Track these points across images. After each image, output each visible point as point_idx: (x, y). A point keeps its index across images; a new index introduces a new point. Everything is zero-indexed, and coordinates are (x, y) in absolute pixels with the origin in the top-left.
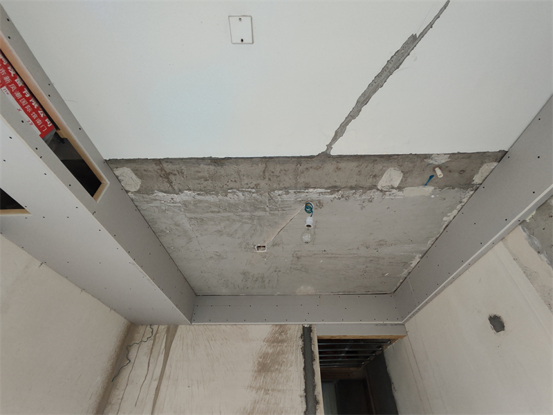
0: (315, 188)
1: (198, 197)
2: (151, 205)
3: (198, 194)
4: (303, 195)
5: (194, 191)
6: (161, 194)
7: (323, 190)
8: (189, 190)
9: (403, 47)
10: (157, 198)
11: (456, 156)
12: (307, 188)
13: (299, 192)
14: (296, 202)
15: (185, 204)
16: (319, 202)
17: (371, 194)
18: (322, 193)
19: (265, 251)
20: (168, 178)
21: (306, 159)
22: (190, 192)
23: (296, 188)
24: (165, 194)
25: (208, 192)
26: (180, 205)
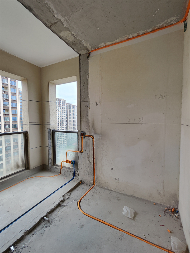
1: (55, 11)
2: (74, 27)
3: (53, 12)
5: (52, 14)
6: (65, 25)
8: (54, 16)
15: (64, 16)
20: (54, 24)
22: (55, 15)
24: (64, 24)
25: (49, 9)
26: (66, 18)
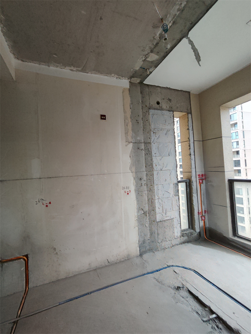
12: (174, 23)
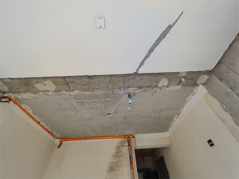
0: (132, 87)
1: (81, 93)
2: (60, 97)
4: (127, 91)
5: (80, 90)
6: (65, 92)
7: (135, 88)
8: (77, 90)
9: (166, 30)
10: (63, 94)
11: (189, 73)
12: (129, 87)
13: (125, 89)
14: (124, 94)
15: (75, 96)
16: (134, 93)
17: (156, 89)
18: (135, 89)
19: (111, 115)
20: (68, 85)
21: (128, 75)
22: (78, 91)
23: (124, 88)
24: (67, 92)
25: (86, 90)
26: (73, 96)
